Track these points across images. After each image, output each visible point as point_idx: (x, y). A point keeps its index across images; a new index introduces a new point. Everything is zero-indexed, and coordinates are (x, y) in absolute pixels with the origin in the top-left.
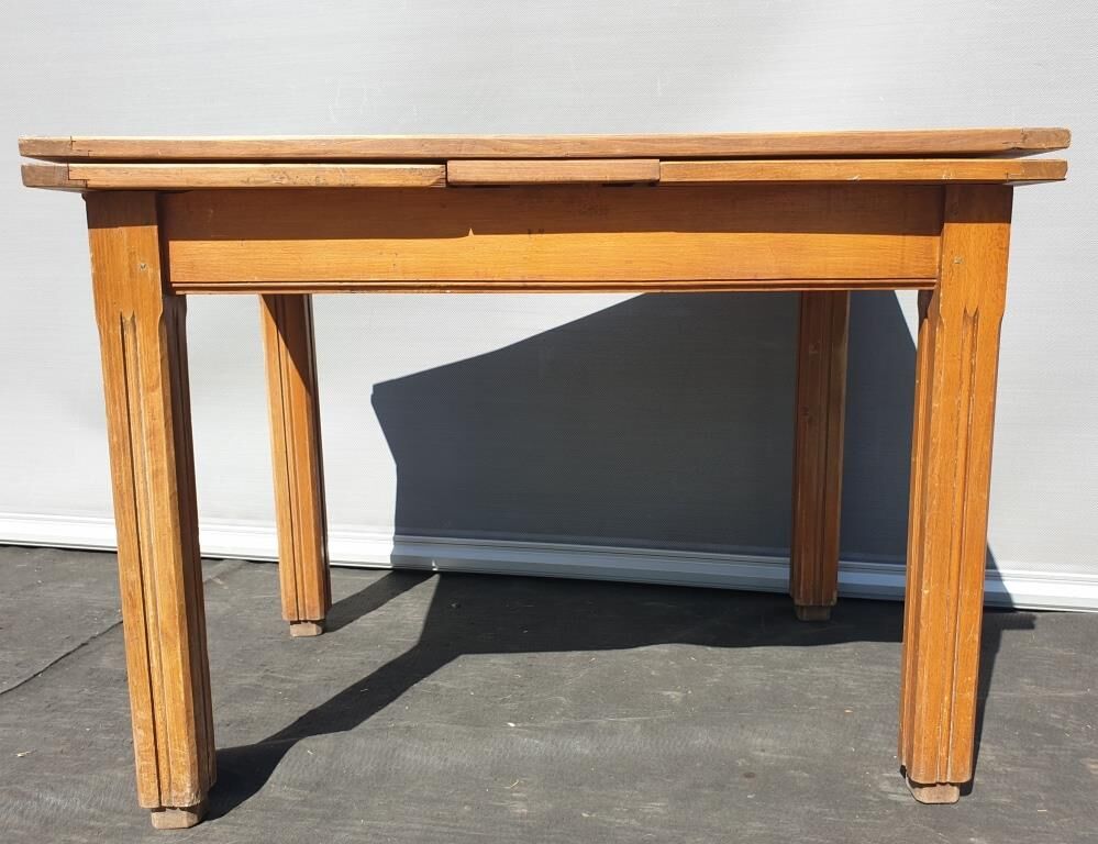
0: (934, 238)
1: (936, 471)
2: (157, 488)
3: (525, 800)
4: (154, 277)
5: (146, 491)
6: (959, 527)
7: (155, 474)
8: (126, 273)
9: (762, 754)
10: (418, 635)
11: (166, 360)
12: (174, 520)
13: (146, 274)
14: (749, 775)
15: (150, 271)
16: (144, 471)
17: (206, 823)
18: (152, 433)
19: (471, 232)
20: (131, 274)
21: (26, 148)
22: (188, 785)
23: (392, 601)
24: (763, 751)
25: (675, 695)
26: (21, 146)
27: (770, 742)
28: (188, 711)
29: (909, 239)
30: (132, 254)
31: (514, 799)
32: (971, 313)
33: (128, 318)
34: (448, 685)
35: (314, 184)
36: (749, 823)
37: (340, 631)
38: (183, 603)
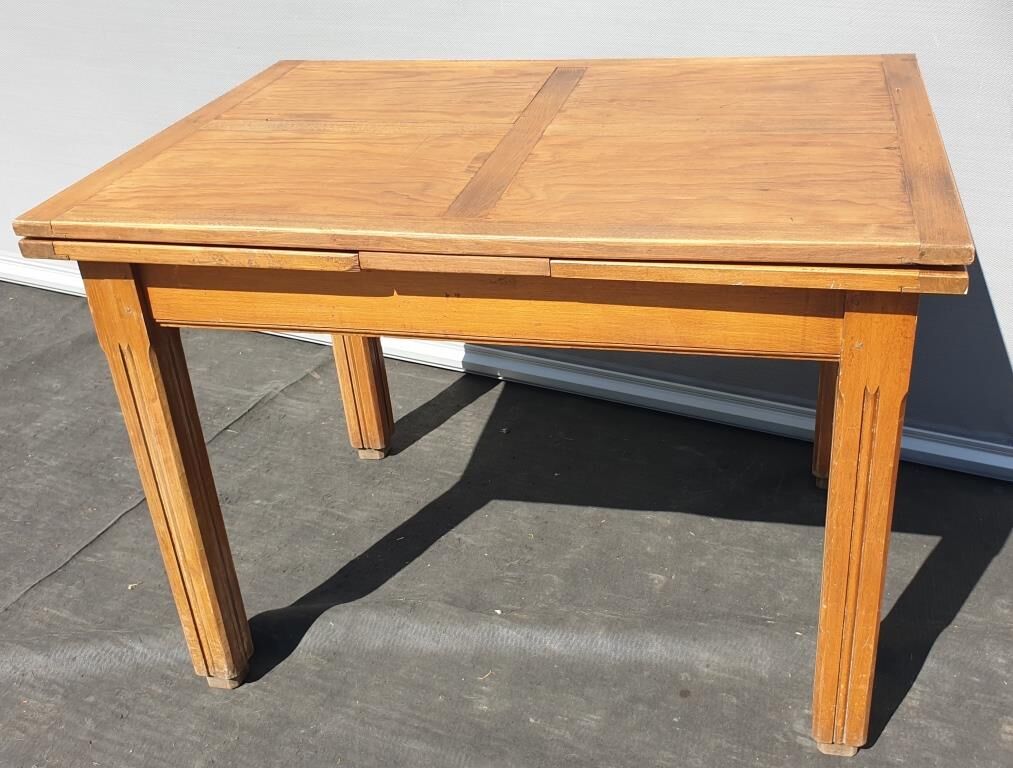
0: (837, 320)
1: (834, 516)
2: (169, 470)
3: (488, 695)
4: (139, 319)
5: (162, 472)
6: (856, 562)
7: (166, 462)
8: (117, 313)
9: (706, 670)
10: (464, 467)
11: (160, 379)
12: (185, 493)
13: (131, 315)
14: (685, 694)
15: (135, 314)
16: (157, 457)
17: (245, 685)
18: (158, 432)
19: (395, 293)
20: (121, 316)
21: (18, 230)
22: (225, 666)
23: (454, 416)
24: (708, 666)
25: (658, 579)
26: (15, 228)
27: (716, 659)
28: (217, 620)
29: (811, 320)
30: (118, 301)
31: (482, 692)
32: (871, 391)
33: (125, 348)
34: (470, 541)
35: (247, 266)
36: (662, 752)
37: (401, 454)
38: (202, 548)
